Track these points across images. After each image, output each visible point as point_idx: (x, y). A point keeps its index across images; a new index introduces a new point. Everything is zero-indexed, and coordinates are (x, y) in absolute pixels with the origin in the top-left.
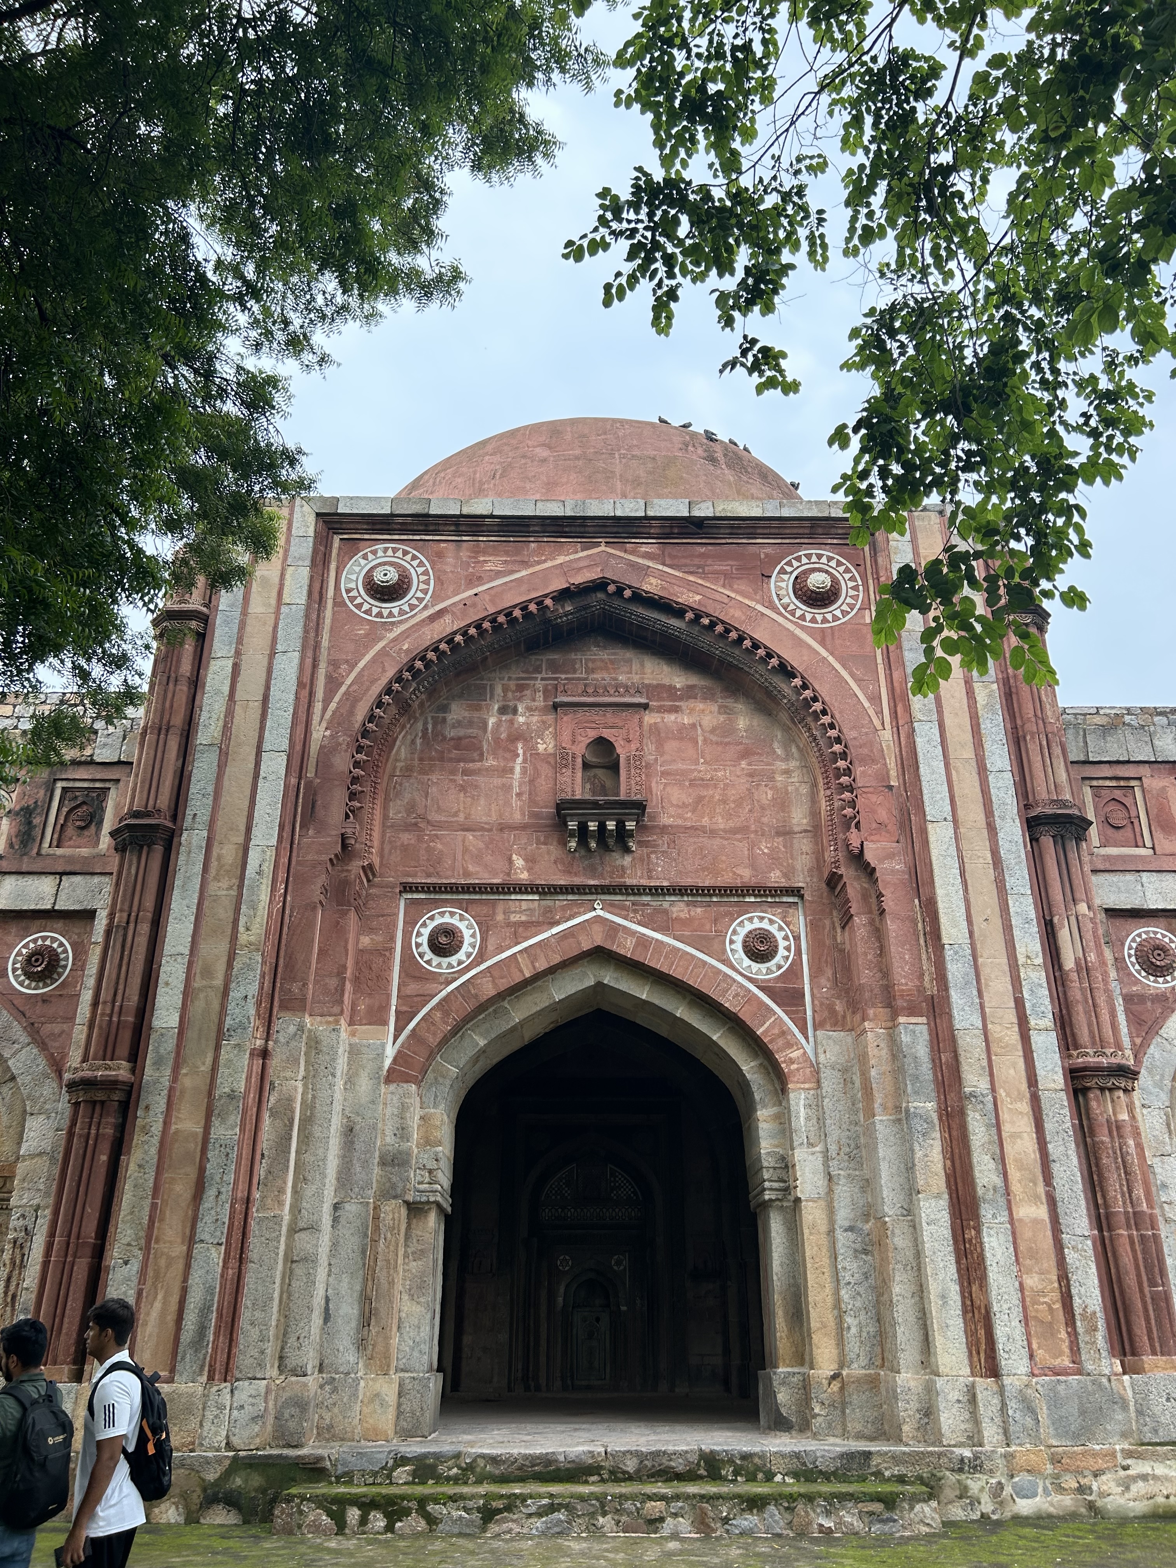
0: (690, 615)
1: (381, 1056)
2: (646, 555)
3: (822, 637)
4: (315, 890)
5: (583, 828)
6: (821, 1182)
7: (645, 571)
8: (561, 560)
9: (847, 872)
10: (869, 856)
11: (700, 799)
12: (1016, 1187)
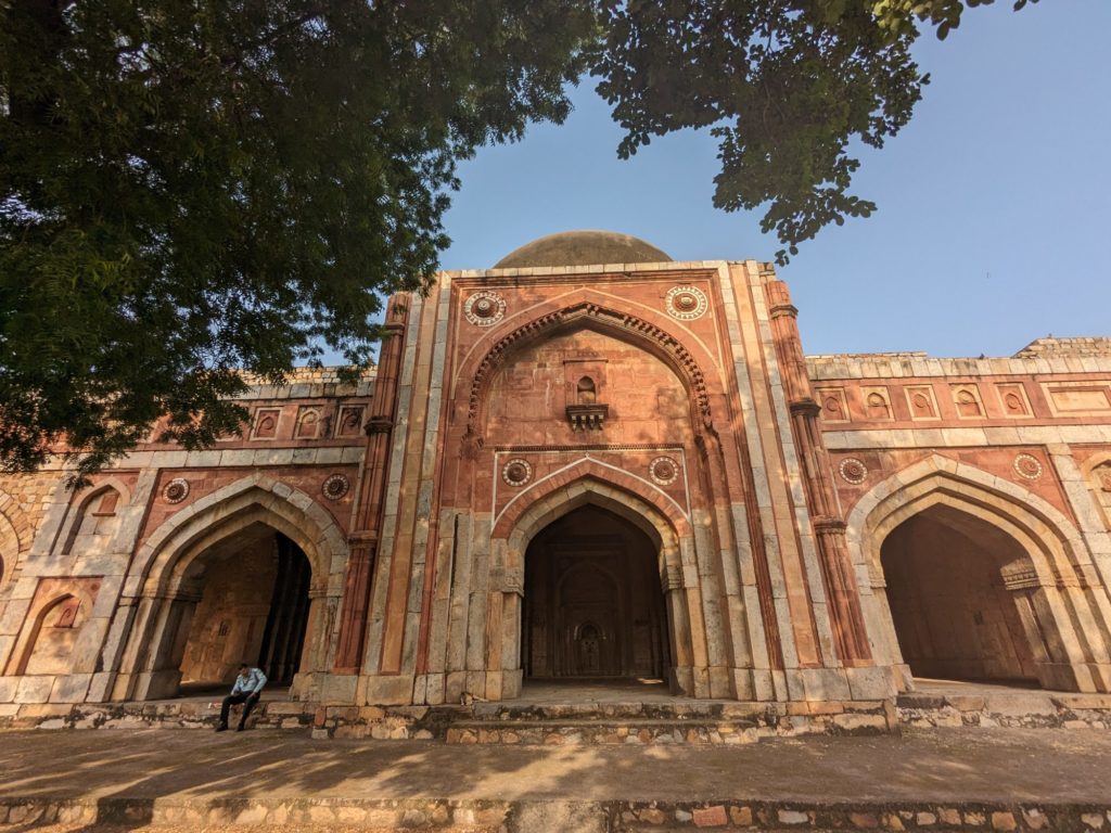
0: (626, 318)
1: (489, 526)
2: (605, 291)
3: (689, 325)
4: (457, 451)
5: (579, 419)
6: (696, 580)
7: (604, 298)
8: (565, 294)
9: (705, 435)
10: (715, 427)
11: (633, 404)
12: (789, 581)
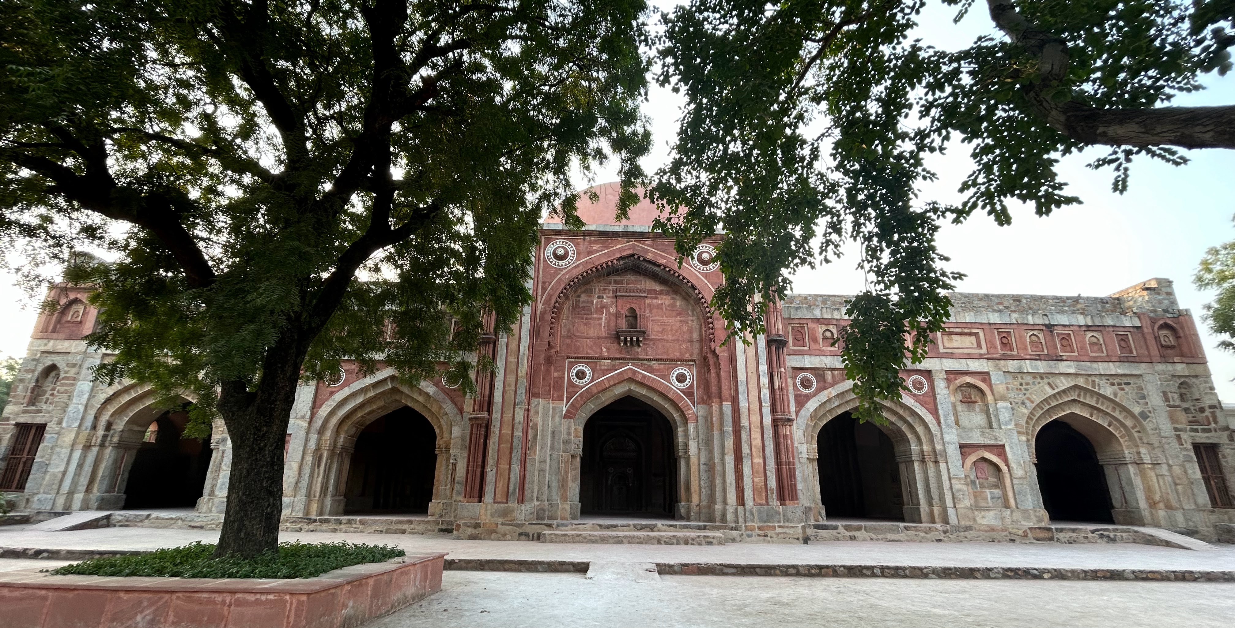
0: (662, 267)
1: (562, 411)
2: (648, 245)
3: (706, 276)
4: (541, 359)
5: (625, 339)
6: (696, 450)
7: (647, 251)
8: (619, 246)
9: (710, 356)
10: (717, 351)
11: (663, 329)
12: (754, 454)
